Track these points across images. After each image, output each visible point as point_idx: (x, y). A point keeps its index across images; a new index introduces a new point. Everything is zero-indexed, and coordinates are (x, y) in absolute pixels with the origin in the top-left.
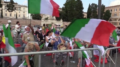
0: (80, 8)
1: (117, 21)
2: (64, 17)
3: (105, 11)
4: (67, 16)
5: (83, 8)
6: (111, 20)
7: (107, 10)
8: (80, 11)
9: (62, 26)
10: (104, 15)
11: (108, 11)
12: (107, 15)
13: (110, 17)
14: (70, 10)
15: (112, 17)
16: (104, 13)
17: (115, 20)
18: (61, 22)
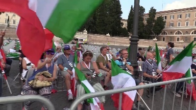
0: (117, 11)
1: (175, 35)
2: (90, 26)
3: (156, 18)
4: (94, 24)
5: (121, 13)
6: (165, 33)
7: (159, 17)
8: (116, 17)
9: (86, 40)
10: (154, 24)
11: (160, 19)
12: (159, 25)
13: (163, 27)
14: (100, 15)
15: (167, 27)
16: (154, 21)
17: (172, 32)
18: (84, 33)
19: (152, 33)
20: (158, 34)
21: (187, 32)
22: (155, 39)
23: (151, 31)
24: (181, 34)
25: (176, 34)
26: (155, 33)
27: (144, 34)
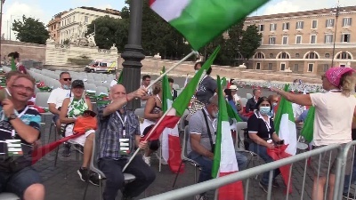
1: (277, 59)
3: (245, 28)
6: (260, 55)
7: (251, 27)
9: (114, 65)
10: (241, 38)
11: (253, 29)
12: (249, 41)
13: (256, 45)
15: (264, 45)
16: (242, 32)
17: (272, 55)
18: (112, 53)
19: (237, 56)
20: (248, 56)
21: (298, 54)
22: (243, 66)
23: (236, 51)
24: (288, 57)
25: (279, 57)
26: (243, 54)
27: (223, 57)
